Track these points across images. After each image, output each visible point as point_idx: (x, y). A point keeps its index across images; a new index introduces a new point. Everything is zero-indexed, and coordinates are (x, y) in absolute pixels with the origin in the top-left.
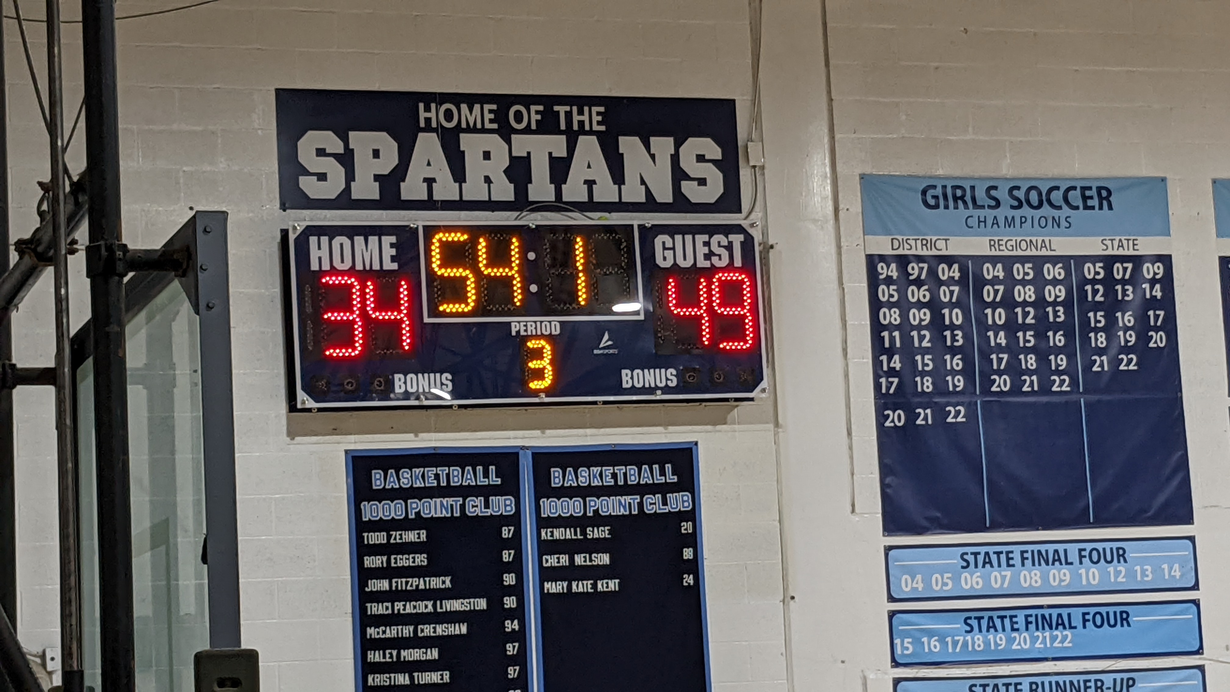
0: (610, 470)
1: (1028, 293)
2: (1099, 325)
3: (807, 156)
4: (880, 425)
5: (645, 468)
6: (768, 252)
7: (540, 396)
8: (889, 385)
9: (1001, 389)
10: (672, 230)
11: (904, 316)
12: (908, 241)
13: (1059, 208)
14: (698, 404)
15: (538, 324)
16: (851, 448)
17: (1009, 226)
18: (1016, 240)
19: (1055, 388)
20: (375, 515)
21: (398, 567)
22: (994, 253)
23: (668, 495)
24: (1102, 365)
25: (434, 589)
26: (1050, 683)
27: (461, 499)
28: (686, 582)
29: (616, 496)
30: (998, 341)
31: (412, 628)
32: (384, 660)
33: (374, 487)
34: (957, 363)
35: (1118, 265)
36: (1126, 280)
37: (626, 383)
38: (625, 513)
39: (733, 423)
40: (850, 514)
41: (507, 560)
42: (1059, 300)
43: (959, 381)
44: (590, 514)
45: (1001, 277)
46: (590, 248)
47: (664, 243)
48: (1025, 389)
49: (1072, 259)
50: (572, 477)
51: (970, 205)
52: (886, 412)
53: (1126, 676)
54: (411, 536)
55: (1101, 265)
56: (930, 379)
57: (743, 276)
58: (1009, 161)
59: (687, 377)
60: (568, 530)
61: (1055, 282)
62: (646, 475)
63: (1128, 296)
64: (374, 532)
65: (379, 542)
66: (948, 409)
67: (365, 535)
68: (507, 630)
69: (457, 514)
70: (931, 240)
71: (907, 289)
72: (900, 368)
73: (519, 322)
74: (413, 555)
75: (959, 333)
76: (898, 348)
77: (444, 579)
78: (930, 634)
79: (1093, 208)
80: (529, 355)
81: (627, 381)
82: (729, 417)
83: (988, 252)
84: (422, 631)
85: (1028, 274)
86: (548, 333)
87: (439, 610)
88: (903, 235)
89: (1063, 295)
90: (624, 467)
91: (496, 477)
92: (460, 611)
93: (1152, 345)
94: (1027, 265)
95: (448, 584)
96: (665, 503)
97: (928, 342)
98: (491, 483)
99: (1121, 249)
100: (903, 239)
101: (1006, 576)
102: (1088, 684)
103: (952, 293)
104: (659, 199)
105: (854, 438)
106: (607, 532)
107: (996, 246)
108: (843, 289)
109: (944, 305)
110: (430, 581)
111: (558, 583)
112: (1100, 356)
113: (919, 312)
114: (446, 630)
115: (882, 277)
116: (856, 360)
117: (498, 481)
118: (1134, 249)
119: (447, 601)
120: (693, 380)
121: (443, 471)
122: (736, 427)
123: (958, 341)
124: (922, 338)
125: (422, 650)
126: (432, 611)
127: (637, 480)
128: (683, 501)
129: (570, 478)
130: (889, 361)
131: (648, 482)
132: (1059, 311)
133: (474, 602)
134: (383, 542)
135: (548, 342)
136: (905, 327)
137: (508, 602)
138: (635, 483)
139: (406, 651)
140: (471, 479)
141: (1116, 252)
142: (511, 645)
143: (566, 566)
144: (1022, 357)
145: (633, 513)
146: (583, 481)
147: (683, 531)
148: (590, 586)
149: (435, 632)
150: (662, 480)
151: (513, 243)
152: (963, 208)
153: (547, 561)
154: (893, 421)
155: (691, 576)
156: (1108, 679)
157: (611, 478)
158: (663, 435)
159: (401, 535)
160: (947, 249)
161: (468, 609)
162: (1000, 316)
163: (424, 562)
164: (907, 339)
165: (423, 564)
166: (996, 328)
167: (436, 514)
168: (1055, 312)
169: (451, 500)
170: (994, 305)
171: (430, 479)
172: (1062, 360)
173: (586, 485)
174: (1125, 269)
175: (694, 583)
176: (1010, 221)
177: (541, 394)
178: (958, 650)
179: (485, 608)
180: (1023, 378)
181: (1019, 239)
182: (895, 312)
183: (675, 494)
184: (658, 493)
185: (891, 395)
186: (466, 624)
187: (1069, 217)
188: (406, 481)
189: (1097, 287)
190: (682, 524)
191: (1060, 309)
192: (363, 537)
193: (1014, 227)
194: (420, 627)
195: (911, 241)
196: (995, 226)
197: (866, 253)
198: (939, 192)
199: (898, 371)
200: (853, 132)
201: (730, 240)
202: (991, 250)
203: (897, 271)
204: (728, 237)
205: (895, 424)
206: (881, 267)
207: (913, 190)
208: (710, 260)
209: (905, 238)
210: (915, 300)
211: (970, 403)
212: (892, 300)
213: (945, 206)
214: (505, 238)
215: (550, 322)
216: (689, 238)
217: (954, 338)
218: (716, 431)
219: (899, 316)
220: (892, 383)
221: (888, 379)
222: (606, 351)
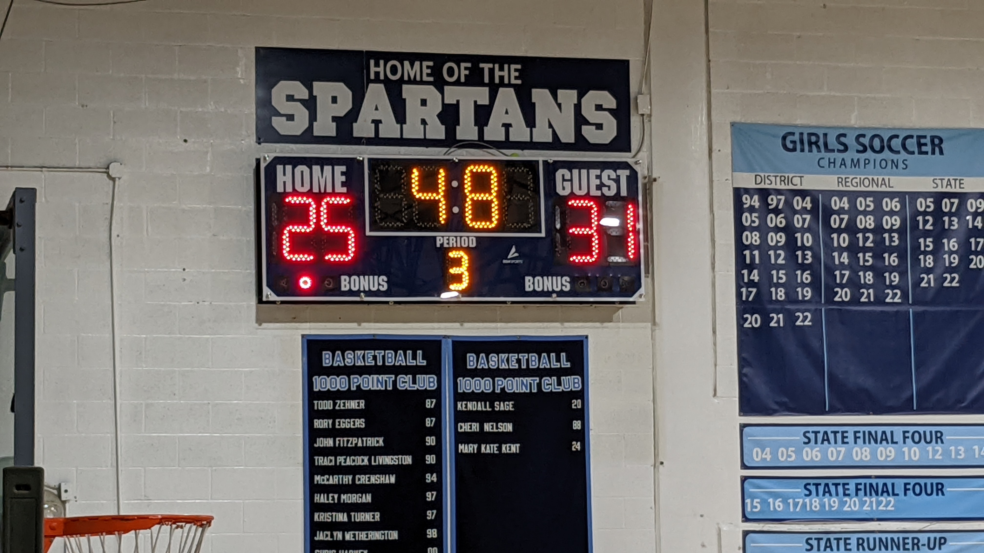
0: (515, 356)
1: (869, 222)
2: (927, 249)
3: (687, 106)
4: (740, 326)
5: (544, 356)
6: (652, 184)
8: (749, 294)
9: (842, 300)
10: (570, 165)
11: (763, 238)
12: (769, 177)
13: (898, 152)
14: (589, 305)
15: (459, 238)
16: (715, 344)
17: (855, 167)
18: (860, 178)
19: (888, 300)
20: (324, 386)
21: (341, 429)
22: (841, 188)
23: (562, 378)
24: (929, 282)
25: (369, 447)
26: (875, 539)
27: (393, 376)
28: (575, 448)
29: (519, 377)
30: (842, 260)
31: (351, 477)
32: (327, 502)
33: (324, 365)
34: (807, 277)
35: (946, 200)
36: (953, 213)
37: (528, 287)
38: (526, 391)
39: (618, 321)
40: (712, 397)
41: (429, 426)
42: (894, 228)
43: (807, 292)
44: (498, 391)
45: (846, 208)
46: (502, 178)
47: (563, 176)
48: (863, 299)
49: (907, 194)
50: (484, 361)
51: (822, 149)
52: (745, 316)
53: (938, 535)
54: (352, 404)
55: (932, 200)
56: (783, 291)
58: (857, 113)
59: (580, 284)
60: (479, 403)
61: (892, 213)
62: (544, 362)
63: (954, 225)
64: (323, 400)
65: (326, 408)
66: (797, 314)
67: (316, 402)
68: (427, 481)
69: (390, 388)
70: (788, 177)
71: (767, 216)
72: (758, 280)
73: (443, 237)
74: (353, 420)
75: (809, 253)
76: (757, 264)
77: (378, 440)
78: (776, 496)
79: (926, 153)
80: (450, 263)
82: (615, 316)
83: (836, 188)
84: (359, 479)
85: (869, 206)
86: (466, 245)
87: (373, 463)
88: (766, 172)
89: (898, 224)
90: (526, 355)
91: (423, 359)
92: (390, 465)
93: (972, 266)
94: (868, 199)
95: (381, 443)
96: (559, 384)
97: (783, 260)
98: (418, 364)
99: (949, 187)
100: (764, 175)
101: (840, 451)
102: (906, 541)
103: (804, 220)
104: (563, 140)
105: (718, 336)
106: (511, 406)
107: (844, 182)
108: (714, 215)
109: (797, 230)
110: (366, 440)
111: (469, 445)
112: (928, 275)
113: (776, 235)
114: (379, 480)
115: (746, 206)
116: (721, 273)
117: (424, 363)
118: (960, 188)
119: (380, 457)
120: (584, 286)
121: (379, 353)
122: (621, 324)
123: (807, 259)
124: (777, 256)
125: (358, 495)
126: (368, 464)
127: (537, 365)
128: (574, 383)
129: (483, 362)
130: (749, 274)
131: (547, 367)
132: (894, 237)
133: (402, 458)
134: (329, 408)
135: (466, 253)
136: (764, 247)
137: (429, 459)
138: (536, 367)
139: (346, 495)
140: (402, 360)
141: (944, 190)
142: (430, 493)
143: (477, 432)
144: (861, 273)
145: (533, 391)
146: (493, 365)
147: (573, 407)
148: (495, 449)
149: (369, 481)
150: (557, 365)
151: (440, 173)
152: (816, 151)
153: (461, 427)
154: (751, 323)
155: (579, 443)
156: (924, 539)
157: (517, 363)
158: (560, 330)
159: (344, 403)
160: (801, 185)
161: (397, 463)
162: (844, 240)
163: (362, 425)
164: (765, 257)
165: (362, 427)
166: (841, 250)
167: (373, 387)
168: (891, 238)
169: (385, 377)
170: (839, 231)
171: (369, 360)
172: (895, 277)
173: (495, 367)
174: (952, 204)
175: (581, 449)
176: (855, 161)
178: (798, 509)
179: (411, 463)
180: (862, 291)
181: (863, 177)
182: (756, 235)
183: (567, 377)
184: (554, 376)
185: (750, 302)
186: (394, 476)
187: (906, 160)
188: (349, 361)
189: (927, 218)
190: (573, 401)
191: (896, 235)
192: (314, 404)
193: (859, 167)
194: (357, 476)
195: (771, 176)
196: (843, 167)
197: (734, 186)
198: (796, 138)
199: (756, 283)
200: (726, 87)
201: (618, 174)
202: (838, 186)
203: (758, 202)
204: (616, 172)
205: (752, 325)
206: (746, 199)
207: (774, 136)
208: (601, 190)
209: (766, 175)
210: (773, 225)
211: (816, 309)
212: (753, 225)
213: (801, 149)
214: (434, 170)
215: (468, 237)
216: (584, 172)
217: (804, 257)
218: (603, 327)
219: (759, 238)
220: (751, 292)
221: (748, 289)
222: (513, 261)
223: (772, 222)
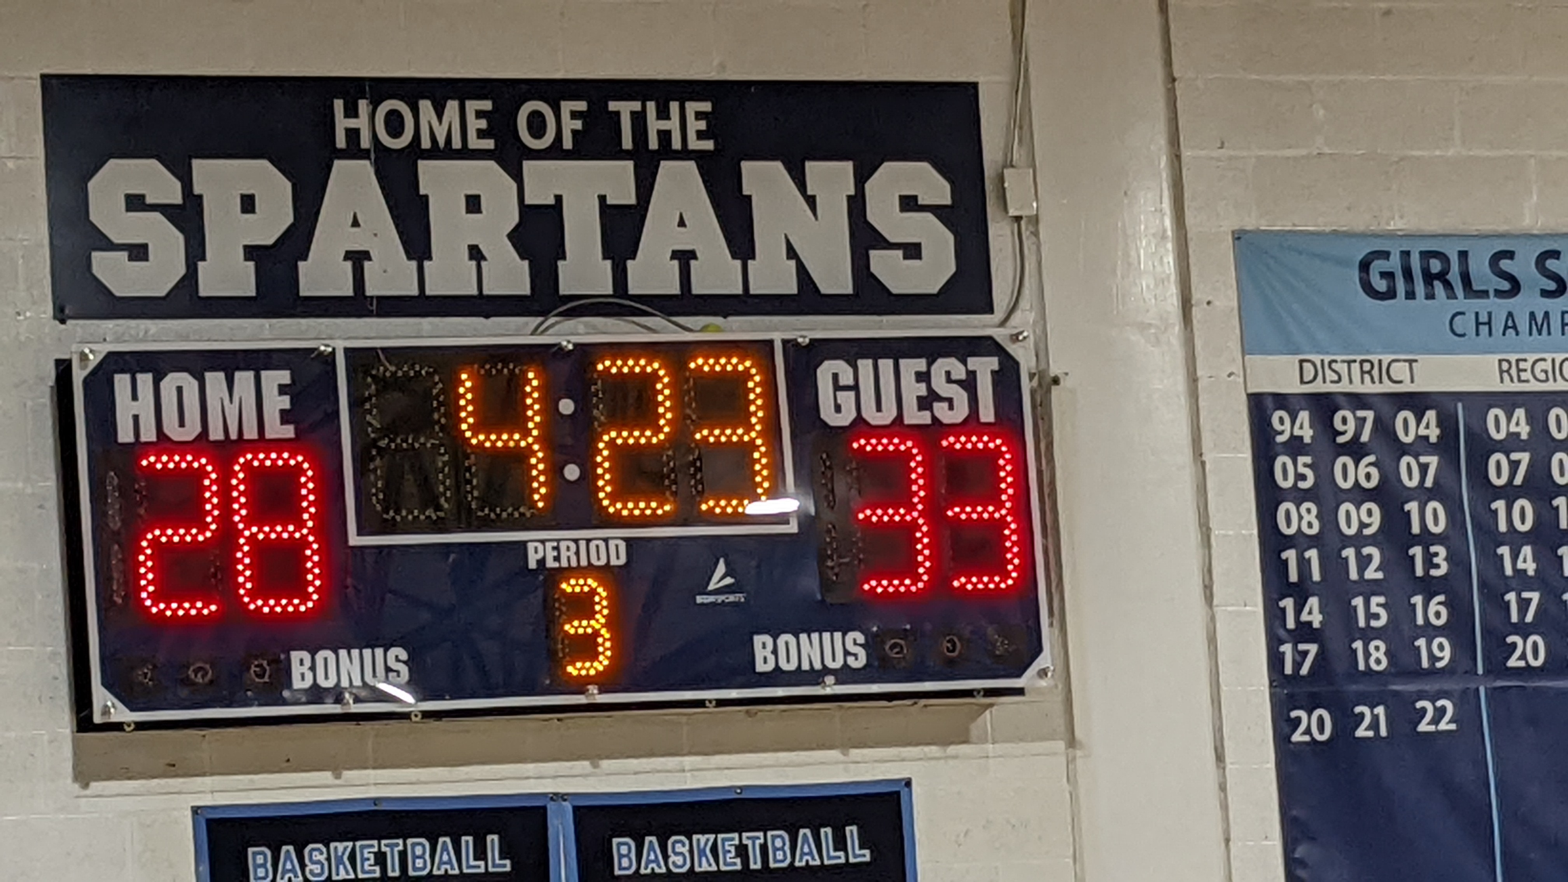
0: (732, 839)
3: (1126, 193)
4: (1282, 741)
5: (805, 835)
6: (1049, 392)
7: (588, 690)
8: (1298, 658)
9: (1527, 662)
10: (850, 350)
11: (1328, 517)
12: (1334, 366)
14: (910, 702)
15: (583, 544)
16: (1223, 788)
17: (1539, 332)
18: (1553, 360)
22: (1509, 386)
30: (1520, 565)
34: (1437, 611)
37: (762, 661)
39: (983, 740)
43: (1441, 647)
45: (1524, 436)
46: (686, 387)
47: (835, 377)
50: (656, 857)
51: (1459, 290)
52: (1294, 714)
56: (1383, 647)
57: (998, 442)
58: (1535, 197)
59: (887, 647)
62: (806, 850)
66: (1419, 704)
70: (1380, 361)
71: (1333, 462)
72: (1321, 622)
73: (543, 542)
75: (1441, 551)
76: (1316, 583)
80: (564, 609)
81: (765, 659)
82: (975, 729)
83: (1495, 386)
86: (603, 562)
88: (1322, 352)
90: (761, 834)
91: (501, 858)
97: (1376, 571)
98: (491, 869)
100: (1322, 361)
103: (1424, 468)
104: (825, 288)
105: (1229, 767)
107: (1514, 371)
108: (1203, 464)
109: (1410, 494)
113: (1358, 508)
115: (1280, 439)
116: (1230, 609)
117: (504, 865)
120: (897, 653)
121: (392, 846)
122: (991, 748)
123: (1437, 566)
124: (1364, 562)
127: (789, 859)
129: (652, 857)
135: (602, 582)
136: (1329, 540)
138: (786, 866)
140: (450, 862)
146: (678, 863)
150: (839, 857)
151: (528, 381)
152: (1443, 295)
154: (1308, 731)
157: (737, 856)
158: (841, 767)
160: (1412, 381)
162: (1523, 514)
164: (1333, 565)
166: (1516, 540)
170: (1510, 493)
171: (367, 864)
173: (685, 872)
176: (1540, 321)
177: (590, 687)
181: (1559, 357)
182: (1309, 511)
185: (1303, 677)
188: (317, 869)
193: (1549, 333)
195: (1339, 363)
196: (1511, 332)
197: (1249, 391)
198: (1394, 264)
199: (1316, 629)
200: (1219, 145)
201: (970, 368)
202: (1502, 381)
203: (1311, 427)
204: (965, 363)
205: (1313, 739)
206: (1279, 419)
207: (1341, 263)
208: (931, 409)
209: (1327, 359)
210: (1349, 484)
211: (1465, 691)
212: (1302, 485)
213: (1407, 293)
214: (511, 372)
215: (606, 540)
216: (886, 365)
217: (1429, 561)
218: (947, 758)
219: (1317, 517)
220: (1305, 653)
221: (1297, 646)
222: (720, 598)
223: (1345, 478)
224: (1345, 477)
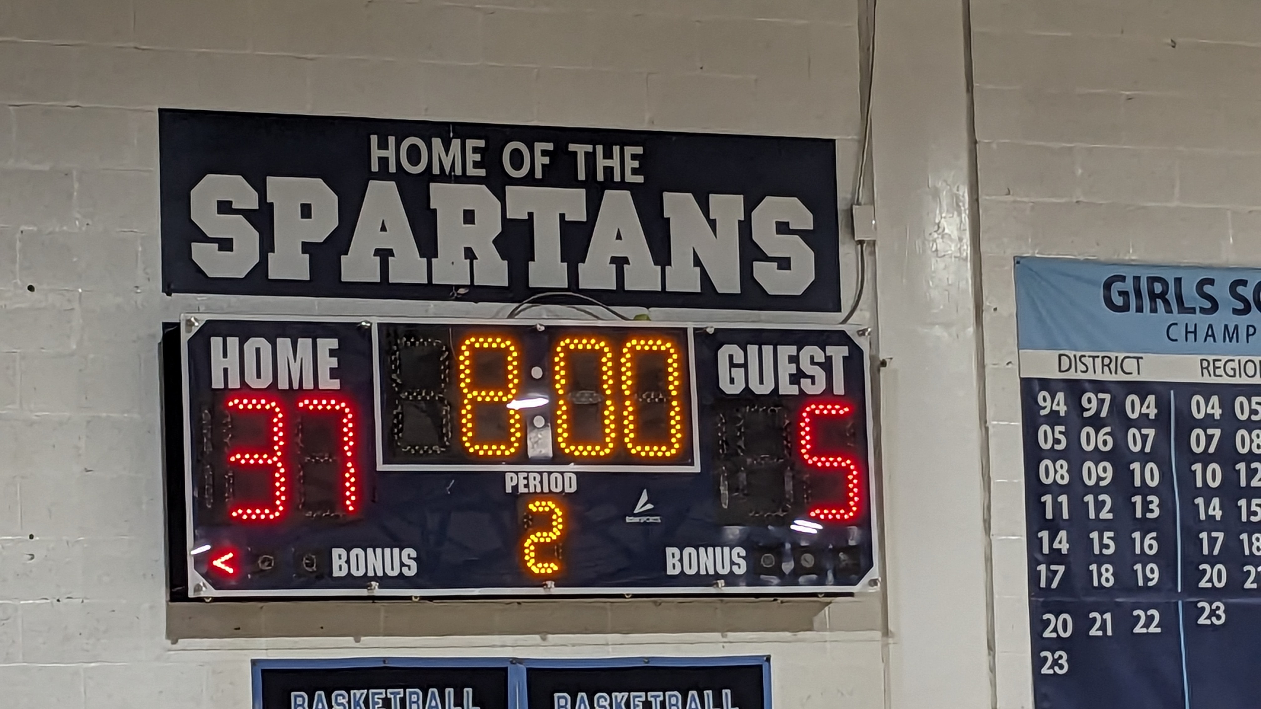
0: (640, 697)
1: (1256, 441)
4: (1036, 636)
5: (693, 695)
6: (881, 370)
7: (546, 584)
8: (1051, 576)
9: (1213, 584)
10: (743, 338)
11: (1075, 472)
12: (1083, 359)
14: (775, 601)
15: (545, 476)
16: (992, 670)
17: (1231, 341)
18: (1240, 361)
22: (1207, 379)
30: (1211, 512)
34: (1150, 544)
37: (672, 568)
39: (823, 629)
43: (1152, 571)
45: (1217, 417)
47: (731, 357)
48: (1249, 585)
51: (1174, 307)
52: (1045, 617)
56: (1111, 568)
57: (847, 410)
58: (1231, 241)
59: (761, 560)
66: (1136, 613)
70: (1117, 358)
71: (1080, 431)
72: (1068, 550)
73: (516, 473)
75: (1154, 499)
76: (1066, 520)
80: (530, 523)
81: (674, 566)
82: (817, 620)
83: (1199, 379)
85: (1255, 412)
86: (559, 489)
88: (1076, 350)
90: (661, 693)
94: (1254, 399)
97: (1108, 512)
100: (1075, 356)
103: (1145, 438)
104: (721, 289)
105: (998, 654)
107: (1211, 369)
108: (987, 429)
109: (1133, 457)
113: (1097, 466)
115: (1043, 413)
116: (1003, 537)
120: (769, 564)
121: (395, 694)
122: (827, 634)
123: (1152, 511)
124: (1100, 505)
135: (559, 504)
136: (1075, 489)
144: (1244, 537)
151: (510, 353)
152: (1163, 310)
154: (1055, 630)
158: (721, 646)
160: (1139, 373)
162: (1214, 475)
164: (1078, 506)
166: (1208, 493)
170: (1205, 458)
176: (1231, 332)
177: (548, 582)
180: (1246, 568)
181: (1244, 359)
182: (1062, 467)
185: (1054, 589)
193: (1238, 341)
195: (1087, 358)
196: (1210, 339)
197: (1022, 376)
198: (1128, 286)
199: (1064, 555)
200: (1006, 193)
201: (828, 354)
202: (1202, 375)
203: (1065, 404)
204: (824, 350)
205: (1058, 635)
206: (1042, 398)
207: (1092, 282)
208: (799, 383)
209: (1079, 354)
210: (1091, 448)
211: (1168, 604)
212: (1058, 447)
213: (1137, 308)
215: (562, 473)
216: (768, 350)
217: (1146, 507)
218: (796, 641)
219: (1067, 471)
220: (1055, 572)
221: (1049, 567)
222: (642, 519)
224: (1088, 443)
